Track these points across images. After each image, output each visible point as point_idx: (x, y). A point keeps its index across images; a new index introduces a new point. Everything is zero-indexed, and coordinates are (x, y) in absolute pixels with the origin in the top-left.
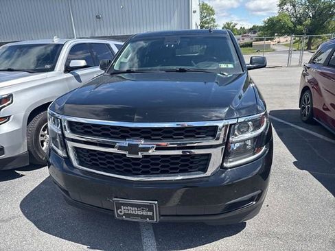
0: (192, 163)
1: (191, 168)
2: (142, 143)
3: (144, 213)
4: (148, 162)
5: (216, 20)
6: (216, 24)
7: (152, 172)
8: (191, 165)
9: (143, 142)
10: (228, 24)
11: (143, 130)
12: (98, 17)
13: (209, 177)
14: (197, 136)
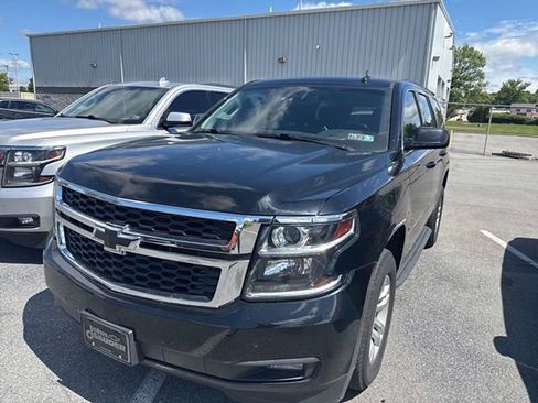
0: (195, 279)
1: (193, 287)
2: (125, 231)
3: (115, 345)
4: (132, 264)
5: (486, 75)
6: (485, 81)
7: (137, 282)
8: (193, 283)
9: (127, 229)
10: (512, 83)
11: (131, 211)
12: (281, 61)
13: (216, 309)
14: (204, 235)
